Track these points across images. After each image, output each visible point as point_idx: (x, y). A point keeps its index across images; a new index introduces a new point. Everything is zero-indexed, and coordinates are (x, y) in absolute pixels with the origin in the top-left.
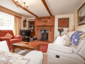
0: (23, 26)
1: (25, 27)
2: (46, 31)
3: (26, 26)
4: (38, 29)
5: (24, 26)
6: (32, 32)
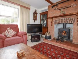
3: (36, 19)
4: (53, 23)
6: (44, 27)
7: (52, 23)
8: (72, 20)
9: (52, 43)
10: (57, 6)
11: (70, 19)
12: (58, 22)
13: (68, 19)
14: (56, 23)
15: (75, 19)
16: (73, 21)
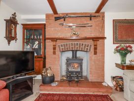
0: (6, 37)
1: (13, 42)
2: (78, 52)
3: (15, 38)
5: (10, 37)
7: (54, 49)
8: (88, 46)
9: (62, 91)
10: (64, 20)
11: (85, 45)
12: (67, 48)
13: (83, 44)
14: (62, 49)
15: (91, 46)
16: (89, 48)
